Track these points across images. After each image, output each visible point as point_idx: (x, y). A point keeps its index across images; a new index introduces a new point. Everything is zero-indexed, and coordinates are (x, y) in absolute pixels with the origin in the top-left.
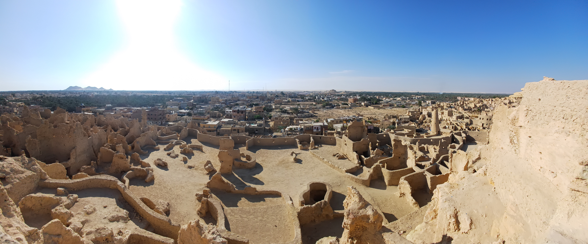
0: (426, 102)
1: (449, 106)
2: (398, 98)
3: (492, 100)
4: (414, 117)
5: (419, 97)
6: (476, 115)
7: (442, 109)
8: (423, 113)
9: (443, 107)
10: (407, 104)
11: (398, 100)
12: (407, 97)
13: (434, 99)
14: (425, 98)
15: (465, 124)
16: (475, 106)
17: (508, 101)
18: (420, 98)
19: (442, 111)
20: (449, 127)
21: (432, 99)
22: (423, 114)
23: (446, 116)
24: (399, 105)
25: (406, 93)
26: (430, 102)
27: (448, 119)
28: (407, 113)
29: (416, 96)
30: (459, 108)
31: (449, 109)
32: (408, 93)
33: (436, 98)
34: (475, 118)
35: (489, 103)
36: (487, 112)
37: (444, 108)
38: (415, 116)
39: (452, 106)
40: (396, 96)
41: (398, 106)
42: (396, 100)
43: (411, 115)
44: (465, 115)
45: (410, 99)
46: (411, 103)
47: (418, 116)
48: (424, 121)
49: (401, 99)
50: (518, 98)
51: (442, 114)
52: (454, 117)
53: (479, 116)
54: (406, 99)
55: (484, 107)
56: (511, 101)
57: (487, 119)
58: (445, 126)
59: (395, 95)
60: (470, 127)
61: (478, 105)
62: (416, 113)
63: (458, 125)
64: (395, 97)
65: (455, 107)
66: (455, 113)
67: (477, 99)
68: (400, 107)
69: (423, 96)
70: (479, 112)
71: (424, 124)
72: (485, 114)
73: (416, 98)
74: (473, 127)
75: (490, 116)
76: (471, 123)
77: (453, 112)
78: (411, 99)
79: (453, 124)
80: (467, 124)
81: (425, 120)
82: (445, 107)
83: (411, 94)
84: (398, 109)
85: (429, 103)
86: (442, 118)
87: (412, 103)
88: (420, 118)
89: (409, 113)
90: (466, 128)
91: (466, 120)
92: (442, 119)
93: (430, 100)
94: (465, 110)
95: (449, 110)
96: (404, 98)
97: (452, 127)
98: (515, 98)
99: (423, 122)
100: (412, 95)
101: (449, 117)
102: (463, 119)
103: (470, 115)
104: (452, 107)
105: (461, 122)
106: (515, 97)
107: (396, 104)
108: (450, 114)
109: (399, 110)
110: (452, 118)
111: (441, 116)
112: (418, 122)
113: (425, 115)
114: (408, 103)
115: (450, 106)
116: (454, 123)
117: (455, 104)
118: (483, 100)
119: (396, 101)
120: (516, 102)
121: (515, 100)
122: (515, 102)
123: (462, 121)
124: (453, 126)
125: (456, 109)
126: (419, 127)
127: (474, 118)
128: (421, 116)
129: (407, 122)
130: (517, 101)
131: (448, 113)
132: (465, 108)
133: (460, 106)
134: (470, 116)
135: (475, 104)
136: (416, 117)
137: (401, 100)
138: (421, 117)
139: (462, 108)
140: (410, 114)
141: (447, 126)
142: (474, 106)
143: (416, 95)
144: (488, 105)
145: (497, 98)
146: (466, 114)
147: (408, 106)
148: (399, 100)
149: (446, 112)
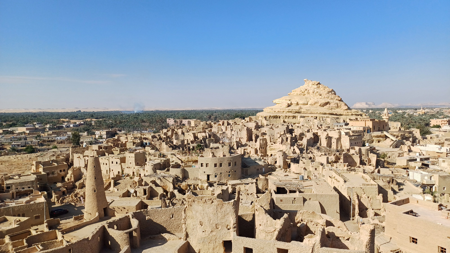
0: (94, 134)
1: (139, 141)
2: (19, 128)
3: (228, 124)
4: (51, 176)
5: (78, 123)
6: (194, 157)
7: (121, 151)
8: (76, 164)
9: (125, 145)
10: (44, 141)
11: (19, 134)
12: (46, 124)
13: (116, 125)
14: (93, 124)
15: (171, 180)
16: (196, 137)
17: (254, 124)
18: (80, 125)
19: (121, 156)
20: (136, 192)
21: (109, 126)
22: (75, 166)
23: (130, 166)
24: (18, 145)
25: (44, 114)
26: (104, 133)
27: (135, 173)
28: (34, 168)
29: (72, 121)
30: (160, 145)
31: (140, 150)
32: (52, 114)
33: (121, 122)
34: (194, 164)
35: (222, 130)
36: (214, 150)
37: (128, 147)
38: (53, 173)
39: (145, 141)
40: (15, 122)
41: (15, 151)
42: (12, 133)
43: (43, 173)
44: (174, 159)
45: (55, 129)
46: (54, 139)
47: (63, 173)
48: (77, 184)
49: (27, 129)
50: (269, 118)
51: (121, 162)
52: (149, 167)
53: (200, 160)
54: (43, 130)
55: (212, 138)
56: (260, 124)
57: (215, 165)
58: (128, 191)
59: (11, 121)
60: (183, 185)
61: (200, 136)
62: (56, 164)
63: (157, 185)
64: (11, 126)
65: (153, 143)
66: (150, 157)
67: (202, 123)
68: (19, 151)
69: (89, 120)
70: (200, 149)
71: (77, 191)
72: (211, 155)
73: (71, 126)
74: (189, 186)
75: (220, 158)
76: (185, 176)
77: (147, 156)
78: (58, 128)
79: (146, 184)
80: (175, 180)
81: (82, 181)
82: (129, 145)
83: (59, 116)
84: (12, 158)
85: (101, 137)
86: (123, 171)
87: (59, 138)
88: (68, 176)
89: (37, 167)
90: (175, 188)
91: (175, 172)
92: (123, 173)
93: (105, 129)
94: (174, 147)
95: (138, 151)
96: (37, 126)
97: (142, 191)
98: (265, 118)
99: (74, 187)
100: (63, 118)
101: (137, 167)
102: (168, 170)
103: (184, 158)
104: (146, 144)
105: (164, 177)
106: (265, 116)
107: (10, 143)
108: (141, 161)
109: (16, 160)
110: (144, 170)
111: (120, 166)
112: (61, 187)
113: (79, 169)
114: (47, 139)
115: (142, 142)
116: (148, 180)
117: (154, 137)
118: (212, 123)
119: (11, 136)
120: (267, 125)
121: (265, 122)
122: (265, 125)
123: (166, 175)
124: (145, 187)
125: (154, 147)
126: (62, 202)
127: (191, 163)
128: (70, 172)
129: (25, 194)
130: (268, 123)
131: (135, 159)
132: (174, 144)
133: (163, 141)
134: (183, 160)
135: (194, 134)
136: (56, 175)
137: (28, 132)
138: (70, 175)
139: (166, 144)
140: (41, 170)
141: (132, 191)
142: (192, 138)
143: (72, 119)
144: (218, 135)
145: (237, 120)
146: (175, 157)
147: (43, 147)
148: (21, 133)
149: (130, 157)
